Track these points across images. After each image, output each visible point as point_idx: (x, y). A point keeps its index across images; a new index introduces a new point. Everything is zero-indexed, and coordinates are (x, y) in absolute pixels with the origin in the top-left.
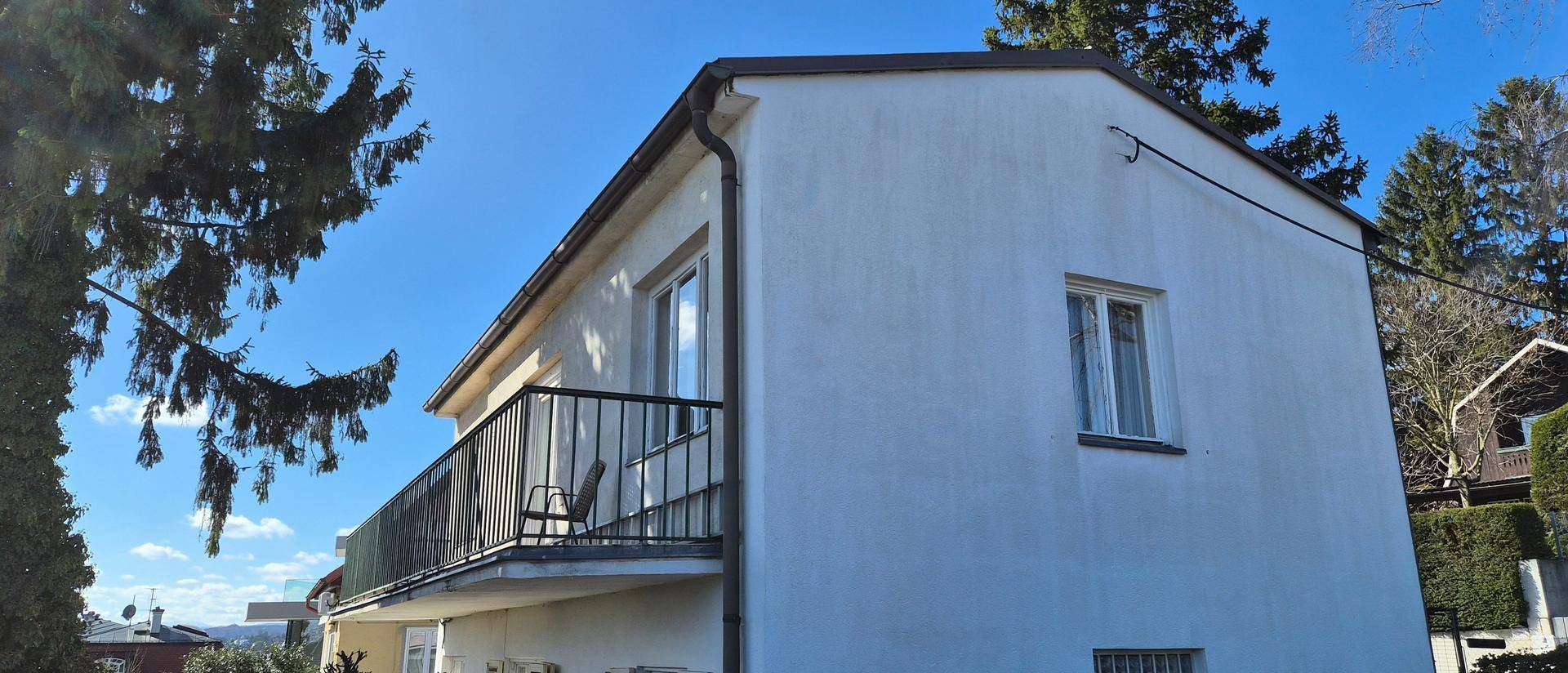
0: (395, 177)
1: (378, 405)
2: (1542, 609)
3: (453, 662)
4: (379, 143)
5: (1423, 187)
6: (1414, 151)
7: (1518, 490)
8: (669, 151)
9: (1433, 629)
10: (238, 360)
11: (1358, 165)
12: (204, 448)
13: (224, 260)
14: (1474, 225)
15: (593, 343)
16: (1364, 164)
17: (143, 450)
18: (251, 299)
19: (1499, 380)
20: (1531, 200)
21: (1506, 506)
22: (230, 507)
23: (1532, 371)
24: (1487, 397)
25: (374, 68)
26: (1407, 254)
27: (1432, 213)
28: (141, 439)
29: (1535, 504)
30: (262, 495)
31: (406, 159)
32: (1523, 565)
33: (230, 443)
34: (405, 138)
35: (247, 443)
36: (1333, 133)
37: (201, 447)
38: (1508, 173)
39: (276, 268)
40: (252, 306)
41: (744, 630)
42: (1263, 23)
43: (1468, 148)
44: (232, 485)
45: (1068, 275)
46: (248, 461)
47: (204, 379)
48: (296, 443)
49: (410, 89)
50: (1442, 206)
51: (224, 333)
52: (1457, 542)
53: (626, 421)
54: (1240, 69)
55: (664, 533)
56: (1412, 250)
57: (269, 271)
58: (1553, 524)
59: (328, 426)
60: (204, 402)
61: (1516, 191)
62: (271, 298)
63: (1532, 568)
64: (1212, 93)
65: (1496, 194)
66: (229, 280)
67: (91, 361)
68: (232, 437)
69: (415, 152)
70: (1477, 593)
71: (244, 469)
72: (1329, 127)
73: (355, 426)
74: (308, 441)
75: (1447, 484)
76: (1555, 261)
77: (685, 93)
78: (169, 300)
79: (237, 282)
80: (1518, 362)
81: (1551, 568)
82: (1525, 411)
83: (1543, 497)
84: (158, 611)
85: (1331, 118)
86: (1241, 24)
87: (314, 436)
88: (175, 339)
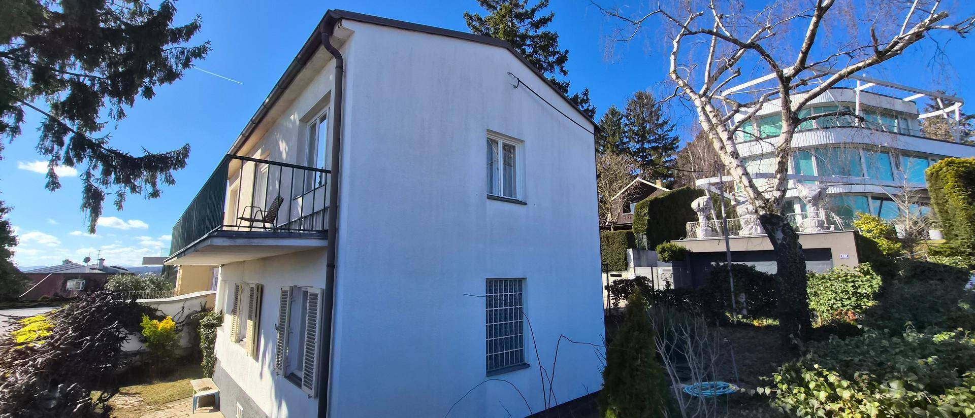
0: (192, 65)
1: (180, 169)
2: (632, 264)
3: (225, 283)
4: (184, 48)
5: (609, 125)
6: (607, 113)
7: (629, 227)
8: (314, 55)
9: (603, 271)
10: (103, 143)
11: (593, 109)
12: (84, 183)
13: (95, 94)
14: (623, 140)
15: (283, 146)
16: (595, 108)
17: (49, 183)
18: (110, 114)
19: (627, 190)
20: (640, 133)
21: (625, 231)
22: (101, 212)
23: (636, 187)
24: (622, 196)
25: (172, 5)
26: (602, 148)
27: (611, 135)
28: (47, 177)
29: (633, 230)
30: (119, 206)
31: (198, 58)
32: (628, 250)
33: (99, 182)
34: (198, 48)
35: (109, 182)
36: (587, 96)
37: (83, 182)
38: (634, 123)
39: (123, 99)
40: (111, 117)
41: (336, 270)
42: (567, 52)
43: (623, 114)
44: (101, 201)
45: (488, 130)
46: (111, 191)
47: (84, 150)
48: (137, 183)
49: (200, 24)
50: (614, 133)
51: (99, 130)
52: (609, 242)
53: (294, 180)
54: (557, 68)
55: (312, 228)
56: (604, 146)
57: (120, 102)
58: (638, 237)
59: (154, 177)
60: (84, 160)
61: (636, 130)
62: (121, 114)
63: (630, 251)
64: (548, 75)
65: (630, 130)
66: (98, 104)
67: (13, 136)
68: (100, 179)
69: (203, 55)
70: (613, 259)
71: (108, 194)
72: (586, 93)
73: (168, 178)
74: (144, 183)
75: (606, 224)
76: (645, 154)
77: (319, 25)
78: (67, 112)
79: (103, 105)
80: (632, 185)
81: (636, 252)
82: (633, 201)
83: (636, 229)
84: (102, 260)
85: (587, 90)
86: (558, 52)
87: (147, 181)
88: (66, 130)
